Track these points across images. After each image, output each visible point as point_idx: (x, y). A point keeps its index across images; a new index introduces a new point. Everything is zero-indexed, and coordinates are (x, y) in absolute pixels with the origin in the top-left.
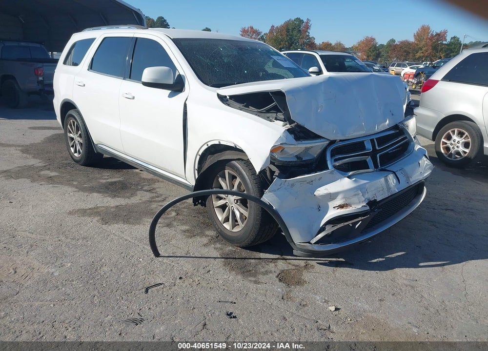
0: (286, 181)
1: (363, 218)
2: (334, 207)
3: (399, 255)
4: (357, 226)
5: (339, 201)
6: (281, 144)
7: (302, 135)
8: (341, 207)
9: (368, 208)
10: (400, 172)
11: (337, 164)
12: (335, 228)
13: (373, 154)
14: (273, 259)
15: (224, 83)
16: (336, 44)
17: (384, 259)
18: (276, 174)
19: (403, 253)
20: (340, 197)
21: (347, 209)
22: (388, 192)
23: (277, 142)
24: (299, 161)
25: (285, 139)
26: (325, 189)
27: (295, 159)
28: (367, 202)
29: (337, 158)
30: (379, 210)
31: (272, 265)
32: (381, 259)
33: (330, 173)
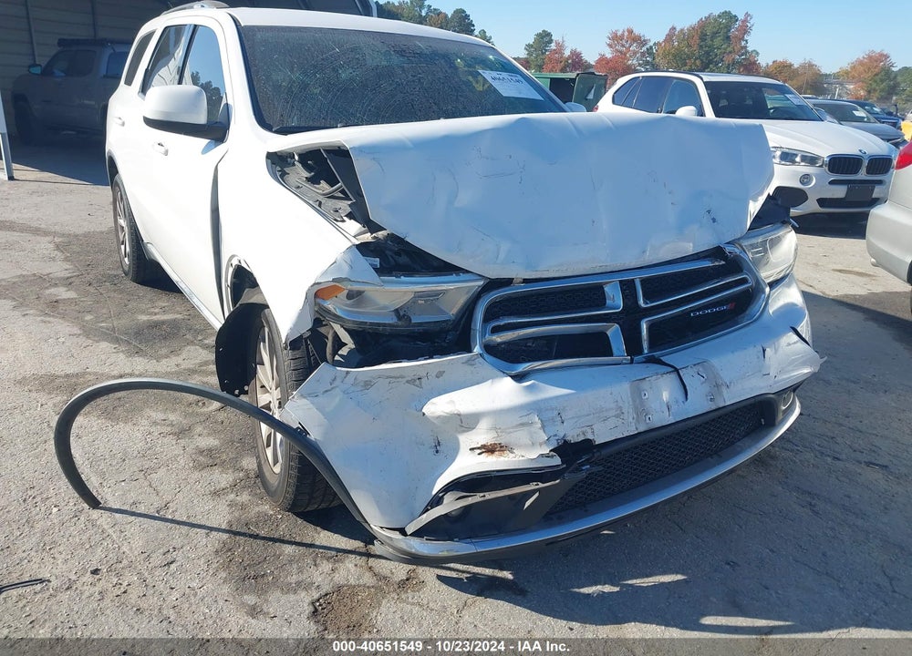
0: (348, 372)
1: (541, 485)
2: (472, 449)
3: (663, 583)
4: (528, 504)
5: (482, 436)
6: (334, 280)
7: (404, 259)
8: (489, 449)
9: (557, 461)
10: (695, 369)
11: (499, 338)
12: (470, 501)
13: (629, 319)
14: (338, 550)
15: (311, 124)
16: (803, 66)
17: (616, 589)
18: (344, 351)
19: (680, 577)
20: (484, 425)
21: (502, 458)
22: (638, 421)
23: (325, 273)
24: (400, 323)
25: (346, 268)
26: (448, 403)
27: (392, 320)
28: (554, 445)
29: (502, 323)
30: (595, 469)
31: (326, 566)
32: (607, 589)
33: (466, 362)
